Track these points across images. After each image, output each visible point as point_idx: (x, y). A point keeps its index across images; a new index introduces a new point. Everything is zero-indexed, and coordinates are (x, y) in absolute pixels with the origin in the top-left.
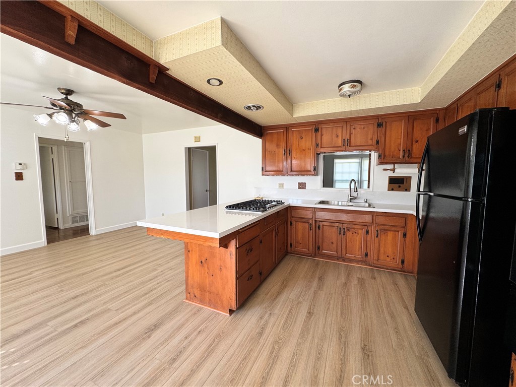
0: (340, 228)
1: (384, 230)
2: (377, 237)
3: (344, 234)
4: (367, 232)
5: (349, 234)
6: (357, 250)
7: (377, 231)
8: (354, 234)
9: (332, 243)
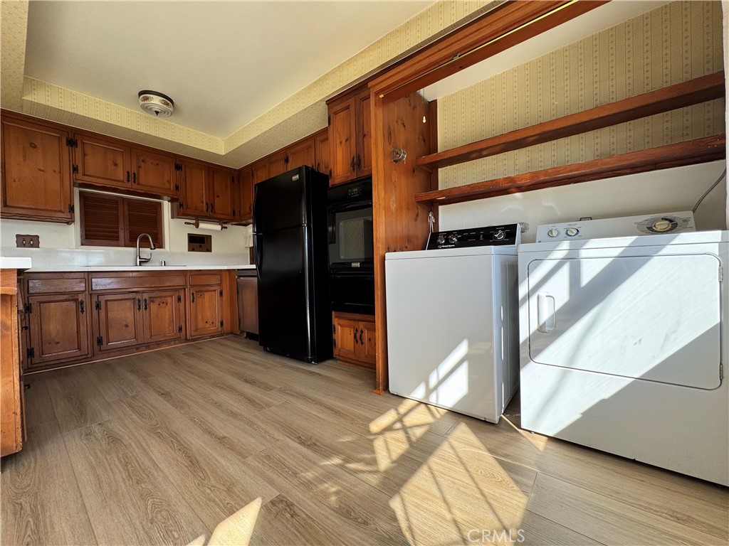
0: (139, 301)
1: (200, 291)
2: (193, 301)
3: (146, 309)
4: (179, 299)
5: (154, 307)
6: (167, 326)
7: (193, 294)
8: (161, 304)
9: (127, 326)
